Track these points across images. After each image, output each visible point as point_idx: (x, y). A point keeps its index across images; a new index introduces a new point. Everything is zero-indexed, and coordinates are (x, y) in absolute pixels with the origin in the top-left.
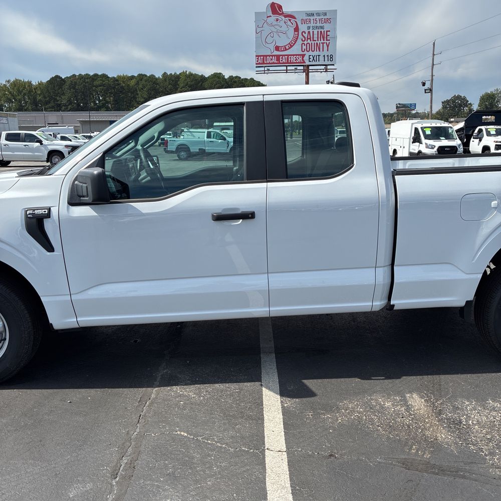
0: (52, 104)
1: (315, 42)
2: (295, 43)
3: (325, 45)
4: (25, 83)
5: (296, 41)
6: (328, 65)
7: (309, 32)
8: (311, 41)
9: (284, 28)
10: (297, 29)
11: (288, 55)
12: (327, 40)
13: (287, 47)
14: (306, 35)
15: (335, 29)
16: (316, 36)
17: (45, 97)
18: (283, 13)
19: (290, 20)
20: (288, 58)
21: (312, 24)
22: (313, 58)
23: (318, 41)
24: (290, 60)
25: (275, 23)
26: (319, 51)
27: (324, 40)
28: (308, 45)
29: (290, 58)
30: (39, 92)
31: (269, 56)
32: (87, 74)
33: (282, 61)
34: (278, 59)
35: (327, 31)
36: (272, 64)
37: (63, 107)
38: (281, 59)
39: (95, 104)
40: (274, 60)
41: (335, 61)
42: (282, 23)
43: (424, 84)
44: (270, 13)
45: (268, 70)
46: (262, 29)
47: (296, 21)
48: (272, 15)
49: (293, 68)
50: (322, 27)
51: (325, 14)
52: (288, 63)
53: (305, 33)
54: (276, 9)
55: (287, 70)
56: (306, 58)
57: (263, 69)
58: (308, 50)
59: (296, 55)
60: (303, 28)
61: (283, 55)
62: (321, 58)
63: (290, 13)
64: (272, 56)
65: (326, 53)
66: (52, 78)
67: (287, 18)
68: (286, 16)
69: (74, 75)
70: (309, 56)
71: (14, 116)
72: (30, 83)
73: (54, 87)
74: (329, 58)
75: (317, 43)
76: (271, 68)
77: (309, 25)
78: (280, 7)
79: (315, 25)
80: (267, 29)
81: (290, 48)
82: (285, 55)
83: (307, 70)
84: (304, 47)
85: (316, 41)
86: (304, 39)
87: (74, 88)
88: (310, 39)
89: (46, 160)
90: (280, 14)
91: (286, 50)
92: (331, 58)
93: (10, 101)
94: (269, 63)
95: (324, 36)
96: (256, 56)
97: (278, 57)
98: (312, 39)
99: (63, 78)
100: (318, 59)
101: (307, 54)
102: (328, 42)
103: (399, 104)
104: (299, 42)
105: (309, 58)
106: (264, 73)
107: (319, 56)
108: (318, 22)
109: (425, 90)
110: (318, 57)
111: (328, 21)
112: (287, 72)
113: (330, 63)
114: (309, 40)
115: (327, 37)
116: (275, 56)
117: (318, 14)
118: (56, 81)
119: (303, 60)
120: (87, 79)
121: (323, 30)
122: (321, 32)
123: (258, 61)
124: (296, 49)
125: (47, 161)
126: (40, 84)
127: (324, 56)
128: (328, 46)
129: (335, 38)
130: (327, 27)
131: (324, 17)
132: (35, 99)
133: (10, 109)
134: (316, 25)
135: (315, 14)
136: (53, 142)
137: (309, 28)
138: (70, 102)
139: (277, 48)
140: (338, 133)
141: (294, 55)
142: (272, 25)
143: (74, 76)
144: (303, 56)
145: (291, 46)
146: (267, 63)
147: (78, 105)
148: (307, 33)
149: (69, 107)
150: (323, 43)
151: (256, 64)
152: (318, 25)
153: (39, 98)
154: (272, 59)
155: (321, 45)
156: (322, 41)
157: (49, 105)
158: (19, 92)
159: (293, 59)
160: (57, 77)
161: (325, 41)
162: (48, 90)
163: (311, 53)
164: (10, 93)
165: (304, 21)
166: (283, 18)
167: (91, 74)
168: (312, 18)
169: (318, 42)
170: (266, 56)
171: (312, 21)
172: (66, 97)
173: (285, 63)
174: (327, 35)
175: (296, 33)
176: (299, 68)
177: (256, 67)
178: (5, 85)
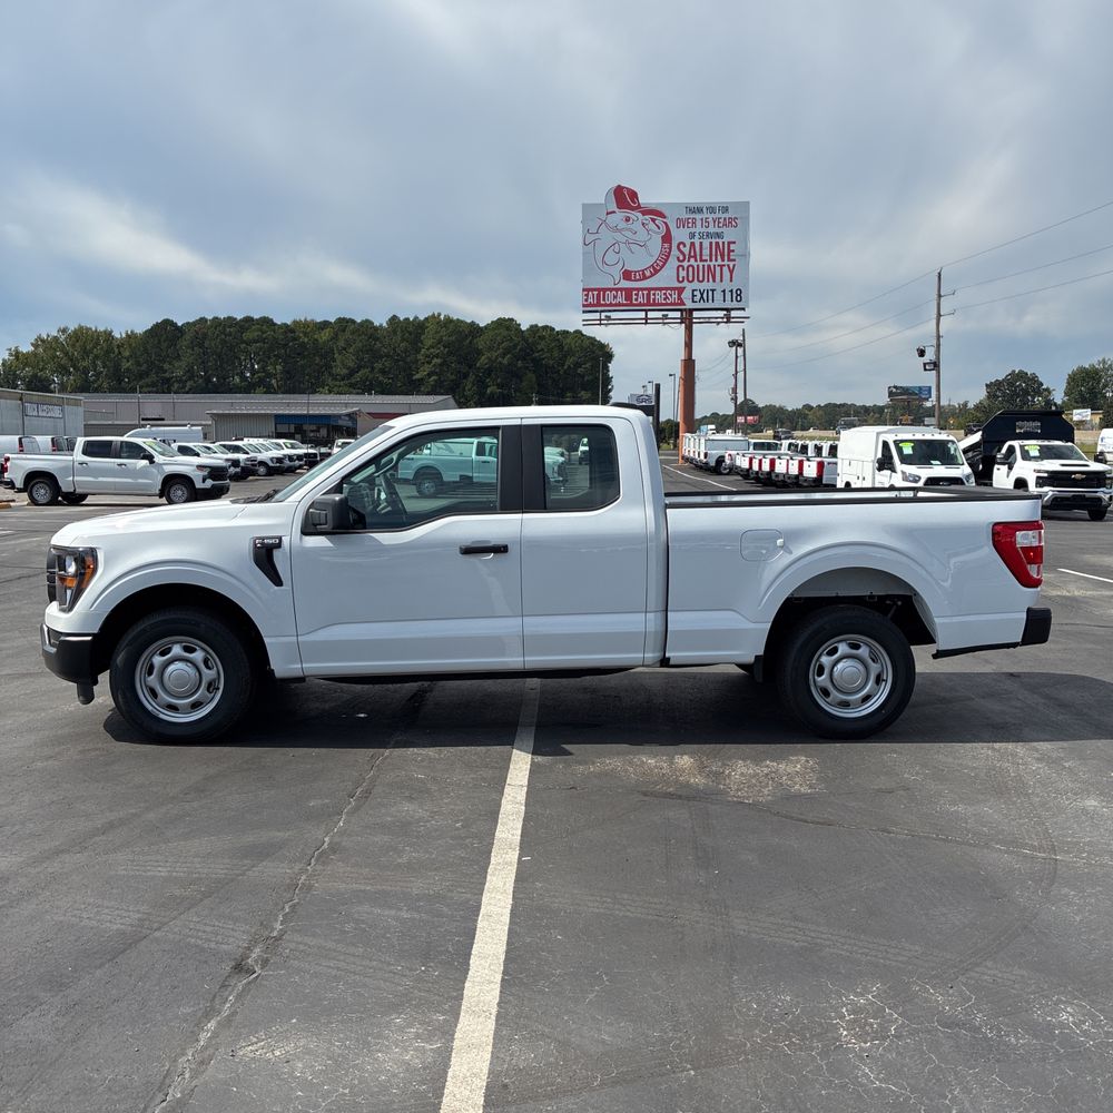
0: (153, 377)
1: (706, 264)
2: (663, 266)
3: (725, 269)
4: (97, 334)
5: (666, 260)
6: (733, 309)
7: (693, 244)
8: (696, 261)
9: (642, 235)
10: (667, 238)
11: (649, 289)
12: (729, 260)
13: (648, 274)
14: (686, 250)
15: (746, 240)
16: (706, 252)
17: (138, 364)
18: (639, 206)
19: (653, 220)
20: (649, 295)
21: (698, 229)
22: (702, 295)
23: (711, 260)
24: (654, 300)
25: (623, 225)
26: (714, 281)
27: (723, 260)
28: (691, 269)
29: (654, 294)
30: (127, 354)
31: (611, 290)
32: (229, 318)
33: (636, 300)
34: (629, 297)
35: (729, 243)
36: (617, 307)
37: (176, 385)
38: (634, 297)
39: (243, 378)
40: (621, 299)
41: (747, 301)
42: (637, 226)
43: (922, 353)
44: (613, 206)
45: (608, 318)
46: (596, 236)
47: (666, 223)
48: (617, 210)
49: (659, 314)
50: (718, 235)
51: (726, 209)
52: (648, 304)
53: (685, 246)
54: (624, 198)
55: (646, 319)
56: (686, 295)
57: (597, 316)
58: (691, 279)
59: (667, 289)
60: (679, 235)
61: (638, 289)
62: (718, 295)
63: (653, 207)
64: (617, 290)
65: (727, 285)
66: (157, 326)
67: (647, 217)
68: (646, 212)
69: (202, 319)
70: (693, 291)
71: (77, 403)
72: (108, 335)
73: (159, 342)
74: (735, 295)
75: (709, 266)
76: (614, 315)
77: (692, 230)
78: (634, 195)
79: (704, 230)
80: (607, 237)
81: (652, 275)
82: (642, 289)
83: (688, 320)
84: (683, 274)
85: (706, 261)
86: (681, 258)
87: (201, 345)
88: (695, 257)
90: (633, 209)
91: (645, 278)
92: (738, 295)
93: (63, 370)
94: (611, 305)
95: (724, 252)
96: (584, 290)
97: (629, 292)
98: (698, 257)
99: (180, 324)
100: (710, 298)
101: (689, 287)
102: (731, 264)
103: (895, 387)
104: (673, 263)
105: (693, 296)
106: (600, 324)
107: (713, 291)
108: (712, 224)
109: (925, 364)
110: (710, 293)
111: (731, 222)
112: (646, 323)
113: (735, 304)
114: (692, 260)
115: (729, 255)
116: (621, 289)
117: (711, 209)
118: (165, 332)
119: (679, 298)
120: (230, 327)
121: (720, 241)
122: (717, 243)
123: (586, 300)
124: (666, 278)
126: (131, 336)
127: (724, 291)
128: (731, 272)
129: (746, 255)
130: (729, 234)
131: (724, 216)
132: (117, 367)
133: (63, 389)
134: (707, 230)
135: (705, 210)
137: (692, 235)
138: (191, 374)
139: (627, 275)
140: (751, 447)
141: (661, 289)
142: (616, 229)
143: (203, 320)
144: (681, 290)
145: (656, 272)
146: (606, 305)
147: (208, 380)
148: (688, 246)
149: (189, 384)
150: (721, 266)
151: (584, 306)
152: (712, 230)
153: (125, 365)
154: (615, 297)
155: (718, 269)
156: (720, 262)
157: (148, 380)
158: (86, 353)
159: (659, 297)
160: (167, 322)
161: (726, 262)
162: (146, 349)
163: (695, 285)
164: (66, 354)
165: (681, 223)
166: (639, 215)
167: (239, 317)
168: (698, 216)
169: (712, 264)
170: (605, 290)
171: (699, 223)
172: (183, 364)
173: (644, 305)
174: (730, 251)
175: (666, 245)
176: (671, 314)
177: (584, 312)
178: (56, 338)
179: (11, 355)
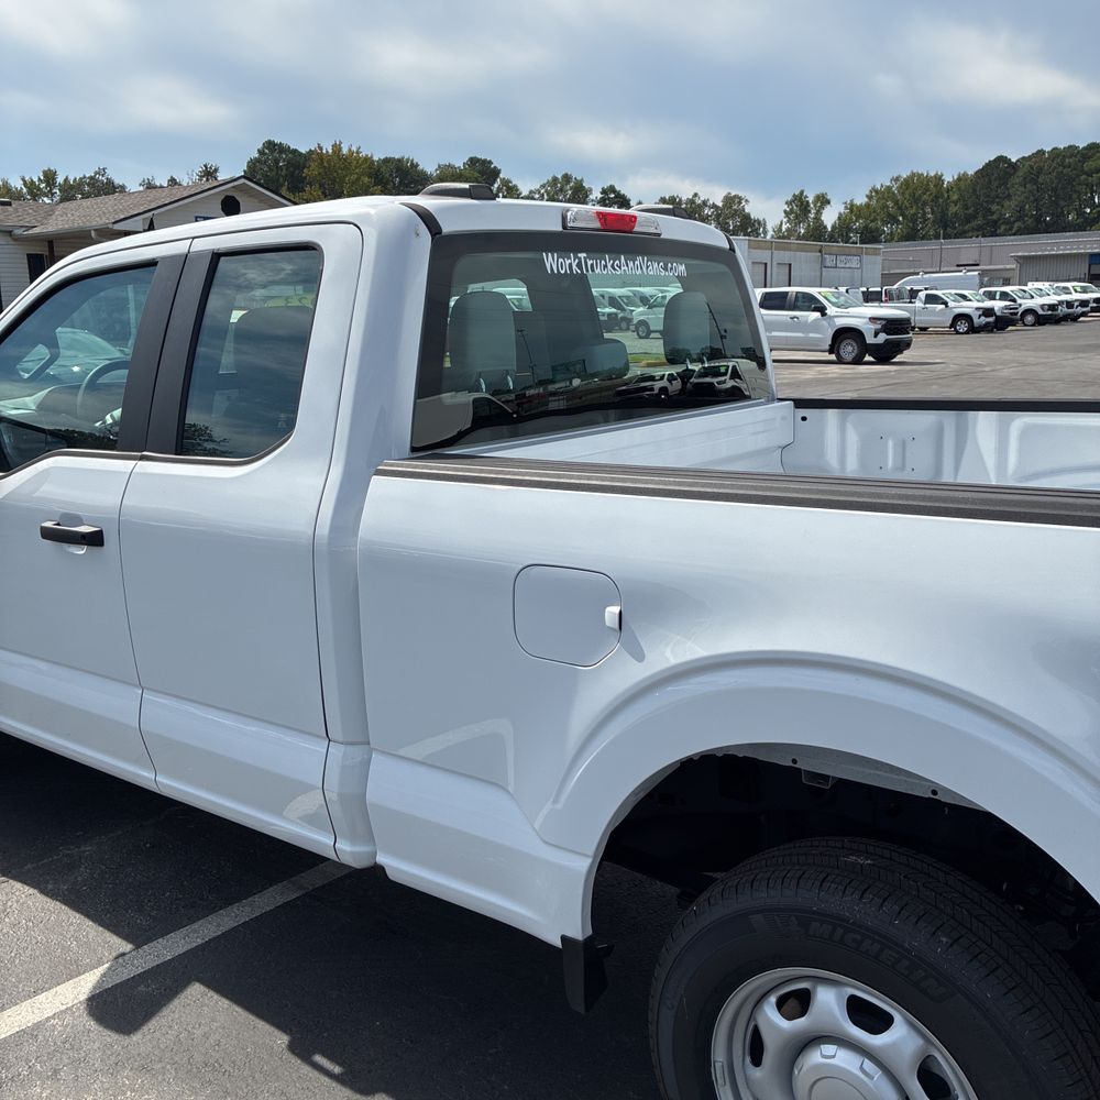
0: (980, 221)
4: (928, 179)
17: (966, 207)
30: (955, 197)
32: (1070, 147)
37: (1003, 227)
39: (1081, 214)
66: (989, 165)
69: (1039, 151)
71: (876, 252)
72: (939, 179)
73: (990, 182)
87: (1034, 181)
89: (828, 347)
93: (893, 219)
99: (1014, 160)
118: (999, 170)
120: (1071, 157)
125: (831, 352)
126: (962, 178)
132: (944, 213)
133: (890, 239)
136: (850, 310)
138: (1020, 214)
143: (1041, 152)
147: (1038, 219)
149: (1016, 225)
153: (953, 209)
157: (974, 224)
158: (915, 200)
160: (1001, 159)
162: (975, 190)
164: (896, 203)
167: (1082, 145)
172: (1013, 204)
178: (889, 189)
179: (846, 208)
